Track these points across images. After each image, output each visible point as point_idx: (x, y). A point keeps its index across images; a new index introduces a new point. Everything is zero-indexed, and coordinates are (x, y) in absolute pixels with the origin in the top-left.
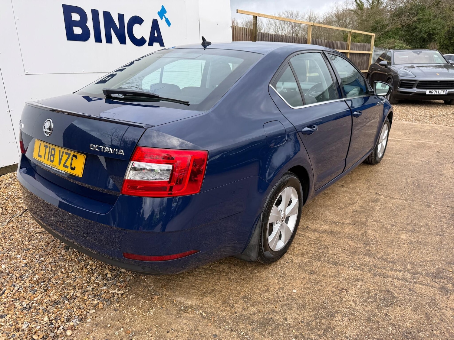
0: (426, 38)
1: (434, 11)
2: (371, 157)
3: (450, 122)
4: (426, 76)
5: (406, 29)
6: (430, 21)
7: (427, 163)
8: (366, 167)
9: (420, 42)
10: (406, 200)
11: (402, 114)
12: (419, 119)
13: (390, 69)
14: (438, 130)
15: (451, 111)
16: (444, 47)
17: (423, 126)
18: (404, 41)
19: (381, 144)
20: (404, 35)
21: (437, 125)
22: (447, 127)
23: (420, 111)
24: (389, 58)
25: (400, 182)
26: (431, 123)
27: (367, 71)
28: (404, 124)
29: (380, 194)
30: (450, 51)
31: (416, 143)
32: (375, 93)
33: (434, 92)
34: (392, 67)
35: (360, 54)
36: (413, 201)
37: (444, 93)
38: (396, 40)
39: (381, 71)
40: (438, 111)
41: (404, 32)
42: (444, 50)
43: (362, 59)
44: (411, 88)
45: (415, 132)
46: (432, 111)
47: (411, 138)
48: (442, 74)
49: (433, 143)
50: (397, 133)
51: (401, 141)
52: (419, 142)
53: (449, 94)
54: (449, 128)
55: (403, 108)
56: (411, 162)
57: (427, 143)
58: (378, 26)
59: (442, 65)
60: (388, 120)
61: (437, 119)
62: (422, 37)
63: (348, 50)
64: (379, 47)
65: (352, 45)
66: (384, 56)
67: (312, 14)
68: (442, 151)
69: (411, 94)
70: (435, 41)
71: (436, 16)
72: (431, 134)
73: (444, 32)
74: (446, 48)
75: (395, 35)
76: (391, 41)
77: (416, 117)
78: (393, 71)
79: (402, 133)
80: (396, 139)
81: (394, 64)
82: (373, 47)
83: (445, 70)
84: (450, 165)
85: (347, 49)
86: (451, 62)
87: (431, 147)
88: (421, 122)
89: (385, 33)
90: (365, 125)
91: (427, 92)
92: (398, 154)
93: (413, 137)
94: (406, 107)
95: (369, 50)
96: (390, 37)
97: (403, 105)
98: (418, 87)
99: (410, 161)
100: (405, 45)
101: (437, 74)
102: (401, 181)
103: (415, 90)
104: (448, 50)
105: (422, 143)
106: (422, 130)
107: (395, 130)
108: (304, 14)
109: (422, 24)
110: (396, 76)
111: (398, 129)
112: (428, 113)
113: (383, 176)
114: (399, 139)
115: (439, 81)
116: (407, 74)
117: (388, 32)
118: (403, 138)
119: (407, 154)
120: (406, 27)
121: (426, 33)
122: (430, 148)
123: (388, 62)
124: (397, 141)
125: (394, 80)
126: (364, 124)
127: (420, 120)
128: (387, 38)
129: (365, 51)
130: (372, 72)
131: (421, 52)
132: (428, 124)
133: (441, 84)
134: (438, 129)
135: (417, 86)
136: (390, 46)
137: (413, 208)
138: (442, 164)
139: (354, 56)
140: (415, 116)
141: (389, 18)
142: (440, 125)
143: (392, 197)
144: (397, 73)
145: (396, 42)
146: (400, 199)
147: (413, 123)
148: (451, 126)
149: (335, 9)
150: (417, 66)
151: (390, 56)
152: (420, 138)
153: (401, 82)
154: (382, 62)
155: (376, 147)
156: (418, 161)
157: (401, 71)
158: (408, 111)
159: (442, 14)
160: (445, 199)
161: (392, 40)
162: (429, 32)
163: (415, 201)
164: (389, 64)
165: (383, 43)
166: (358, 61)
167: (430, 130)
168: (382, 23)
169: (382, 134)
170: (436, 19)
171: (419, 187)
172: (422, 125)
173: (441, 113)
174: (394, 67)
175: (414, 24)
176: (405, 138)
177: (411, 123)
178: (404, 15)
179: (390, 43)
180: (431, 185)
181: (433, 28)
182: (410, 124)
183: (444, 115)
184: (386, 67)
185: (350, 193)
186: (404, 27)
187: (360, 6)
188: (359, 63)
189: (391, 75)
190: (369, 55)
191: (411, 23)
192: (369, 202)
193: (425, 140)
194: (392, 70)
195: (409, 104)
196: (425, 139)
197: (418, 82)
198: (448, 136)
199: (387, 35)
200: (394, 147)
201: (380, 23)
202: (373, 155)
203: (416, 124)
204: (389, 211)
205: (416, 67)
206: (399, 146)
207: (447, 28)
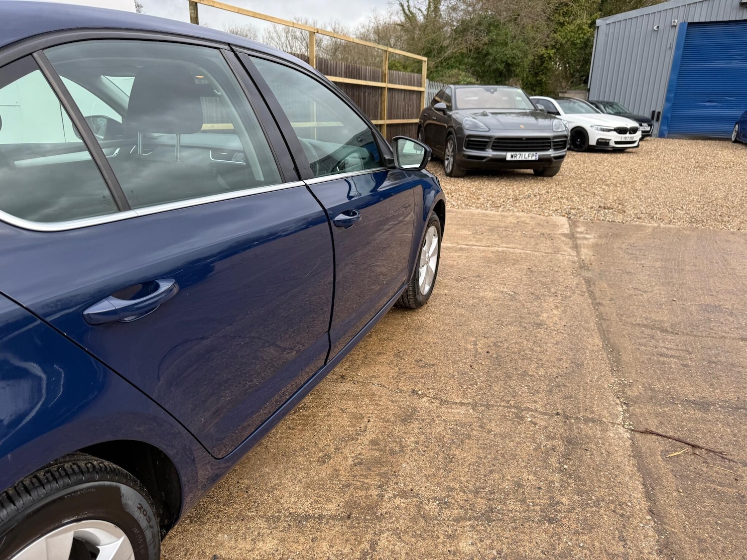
0: (503, 70)
1: (512, 29)
2: (407, 295)
3: (544, 206)
4: (505, 130)
5: (475, 55)
6: (506, 44)
7: (513, 298)
8: (399, 316)
9: (496, 77)
10: (474, 406)
11: (472, 196)
12: (497, 204)
13: (450, 116)
14: (526, 224)
15: (545, 188)
16: (528, 87)
17: (504, 217)
18: (473, 74)
19: (425, 267)
20: (472, 64)
21: (525, 214)
22: (541, 216)
23: (498, 189)
24: (448, 99)
25: (463, 353)
26: (516, 210)
27: (417, 121)
28: (473, 215)
29: (420, 392)
30: (537, 92)
31: (493, 252)
32: (396, 164)
33: (518, 156)
34: (454, 114)
35: (405, 91)
36: (488, 407)
37: (534, 158)
38: (461, 72)
39: (439, 121)
40: (526, 188)
41: (471, 61)
42: (530, 91)
43: (410, 100)
44: (483, 149)
45: (492, 230)
46: (518, 188)
47: (484, 243)
48: (528, 127)
49: (520, 251)
50: (462, 233)
51: (468, 249)
52: (497, 251)
53: (541, 160)
54: (544, 218)
55: (473, 183)
56: (484, 297)
57: (512, 250)
58: (434, 49)
59: (528, 111)
60: (436, 217)
61: (525, 202)
62: (497, 69)
63: (385, 82)
64: (437, 81)
65: (391, 75)
66: (442, 95)
67: (337, 26)
68: (536, 267)
69: (484, 160)
70: (516, 76)
71: (515, 37)
72: (517, 231)
73: (527, 62)
74: (531, 88)
75: (460, 65)
76: (454, 73)
77: (493, 200)
78: (456, 121)
79: (470, 233)
80: (460, 246)
81: (457, 109)
82: (426, 81)
83: (532, 120)
84: (551, 299)
85: (383, 81)
86: (540, 108)
87: (518, 261)
88: (501, 209)
89: (446, 59)
90: (401, 222)
91: (509, 156)
92: (461, 280)
93: (489, 239)
94: (478, 182)
95: (420, 85)
96: (452, 67)
97: (474, 178)
98: (495, 148)
99: (481, 294)
100: (474, 80)
101: (521, 126)
102: (466, 350)
103: (490, 153)
104: (535, 91)
105: (503, 252)
106: (503, 224)
107: (458, 227)
108: (325, 25)
109: (497, 48)
110: (460, 129)
111: (464, 225)
112: (510, 191)
113: (430, 339)
114: (464, 246)
115: (524, 137)
116: (476, 126)
117: (449, 58)
118: (471, 243)
119: (478, 279)
120: (474, 52)
121: (503, 62)
122: (516, 262)
123: (447, 106)
124: (461, 249)
125: (458, 136)
126: (401, 218)
127: (499, 205)
128: (448, 68)
129: (414, 86)
130: (424, 122)
131: (496, 90)
132: (511, 213)
133: (527, 143)
134: (528, 222)
135: (493, 146)
136: (453, 80)
137: (489, 431)
138: (538, 298)
139: (396, 96)
140: (491, 198)
141: (450, 36)
142: (530, 215)
143: (444, 398)
144: (460, 124)
145: (460, 75)
146: (462, 404)
147: (489, 212)
148: (547, 214)
149: (373, 20)
150: (493, 113)
151: (450, 94)
152: (498, 242)
153: (467, 139)
154: (437, 106)
155: (415, 276)
156: (496, 295)
157: (466, 120)
158: (481, 189)
159: (523, 34)
160: (551, 391)
161: (455, 71)
162: (507, 61)
163: (493, 405)
164: (449, 108)
165: (442, 76)
166: (403, 103)
167: (514, 223)
168: (440, 43)
169: (424, 249)
170: (515, 41)
171: (498, 362)
172: (501, 215)
173: (530, 191)
174: (456, 113)
175: (485, 47)
176: (475, 243)
177: (484, 211)
178: (469, 33)
179: (453, 76)
180: (522, 353)
181: (512, 55)
182: (484, 214)
183: (535, 196)
184: (445, 113)
185: (356, 398)
186: (472, 52)
187: (410, 17)
188: (404, 107)
189: (451, 127)
190: (420, 93)
191: (480, 45)
192: (394, 423)
193: (508, 246)
194: (453, 118)
195: (483, 176)
196: (508, 243)
197: (493, 140)
198: (544, 234)
199: (448, 64)
200: (455, 263)
201: (436, 43)
202: (411, 293)
203: (493, 212)
204: (438, 449)
205: (489, 114)
206: (464, 261)
207: (531, 57)
